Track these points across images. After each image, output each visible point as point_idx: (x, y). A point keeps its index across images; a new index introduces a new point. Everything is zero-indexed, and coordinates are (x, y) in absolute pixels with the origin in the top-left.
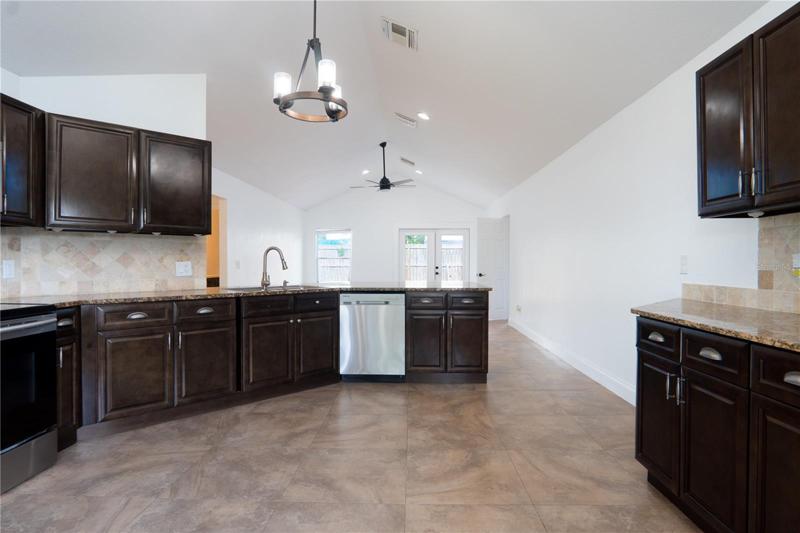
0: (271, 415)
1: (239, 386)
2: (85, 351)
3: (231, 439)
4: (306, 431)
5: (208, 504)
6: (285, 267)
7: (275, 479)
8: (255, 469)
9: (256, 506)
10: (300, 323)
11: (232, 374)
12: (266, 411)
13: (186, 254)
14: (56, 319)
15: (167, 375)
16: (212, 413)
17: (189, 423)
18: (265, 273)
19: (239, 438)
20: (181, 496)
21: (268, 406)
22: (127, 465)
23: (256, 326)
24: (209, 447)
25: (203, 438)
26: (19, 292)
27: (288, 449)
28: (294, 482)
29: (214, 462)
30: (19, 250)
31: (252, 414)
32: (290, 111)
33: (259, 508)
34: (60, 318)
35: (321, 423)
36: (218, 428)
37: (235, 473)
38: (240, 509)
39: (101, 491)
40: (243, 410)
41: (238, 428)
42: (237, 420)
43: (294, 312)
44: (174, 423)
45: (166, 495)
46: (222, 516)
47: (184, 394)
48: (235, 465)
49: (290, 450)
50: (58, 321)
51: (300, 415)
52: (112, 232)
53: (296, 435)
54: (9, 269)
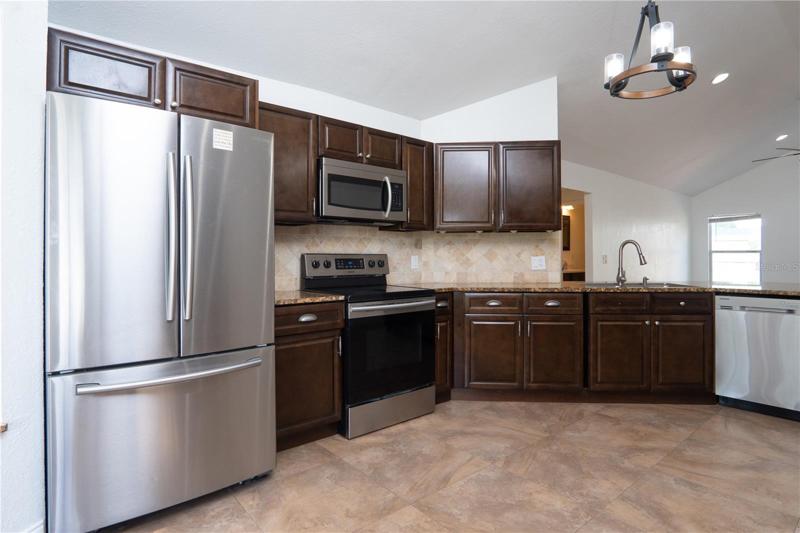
0: (617, 421)
1: (586, 383)
2: (457, 329)
3: (570, 434)
4: (653, 450)
5: (531, 486)
6: (643, 262)
7: (602, 487)
8: (584, 469)
9: (574, 506)
10: (658, 326)
11: (579, 368)
12: (612, 415)
13: (541, 250)
14: (434, 301)
15: (518, 358)
16: (559, 404)
17: (536, 407)
18: (620, 269)
19: (577, 435)
20: (511, 470)
21: (618, 410)
22: (478, 429)
23: (605, 323)
24: (547, 435)
25: (545, 425)
26: (420, 278)
27: (626, 461)
28: (623, 498)
29: (547, 450)
30: (421, 248)
31: (597, 414)
32: (624, 93)
33: (577, 509)
34: (437, 301)
35: (674, 445)
36: (560, 419)
37: (563, 467)
38: (558, 503)
39: (458, 443)
40: (590, 408)
41: (580, 424)
42: (580, 416)
43: (651, 313)
44: (523, 404)
45: (500, 464)
46: (540, 502)
47: (532, 380)
48: (565, 459)
49: (627, 464)
50: (437, 302)
51: (651, 429)
52: (479, 232)
53: (641, 450)
54: (415, 262)
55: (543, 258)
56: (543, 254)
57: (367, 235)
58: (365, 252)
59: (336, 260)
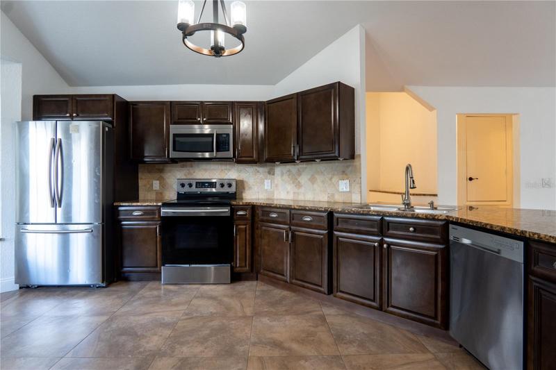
1: (330, 289)
11: (325, 275)
13: (346, 175)
17: (294, 299)
26: (274, 196)
44: (291, 295)
47: (294, 277)
54: (267, 184)
55: (347, 181)
56: (347, 179)
57: (228, 167)
58: (226, 177)
59: (197, 183)
